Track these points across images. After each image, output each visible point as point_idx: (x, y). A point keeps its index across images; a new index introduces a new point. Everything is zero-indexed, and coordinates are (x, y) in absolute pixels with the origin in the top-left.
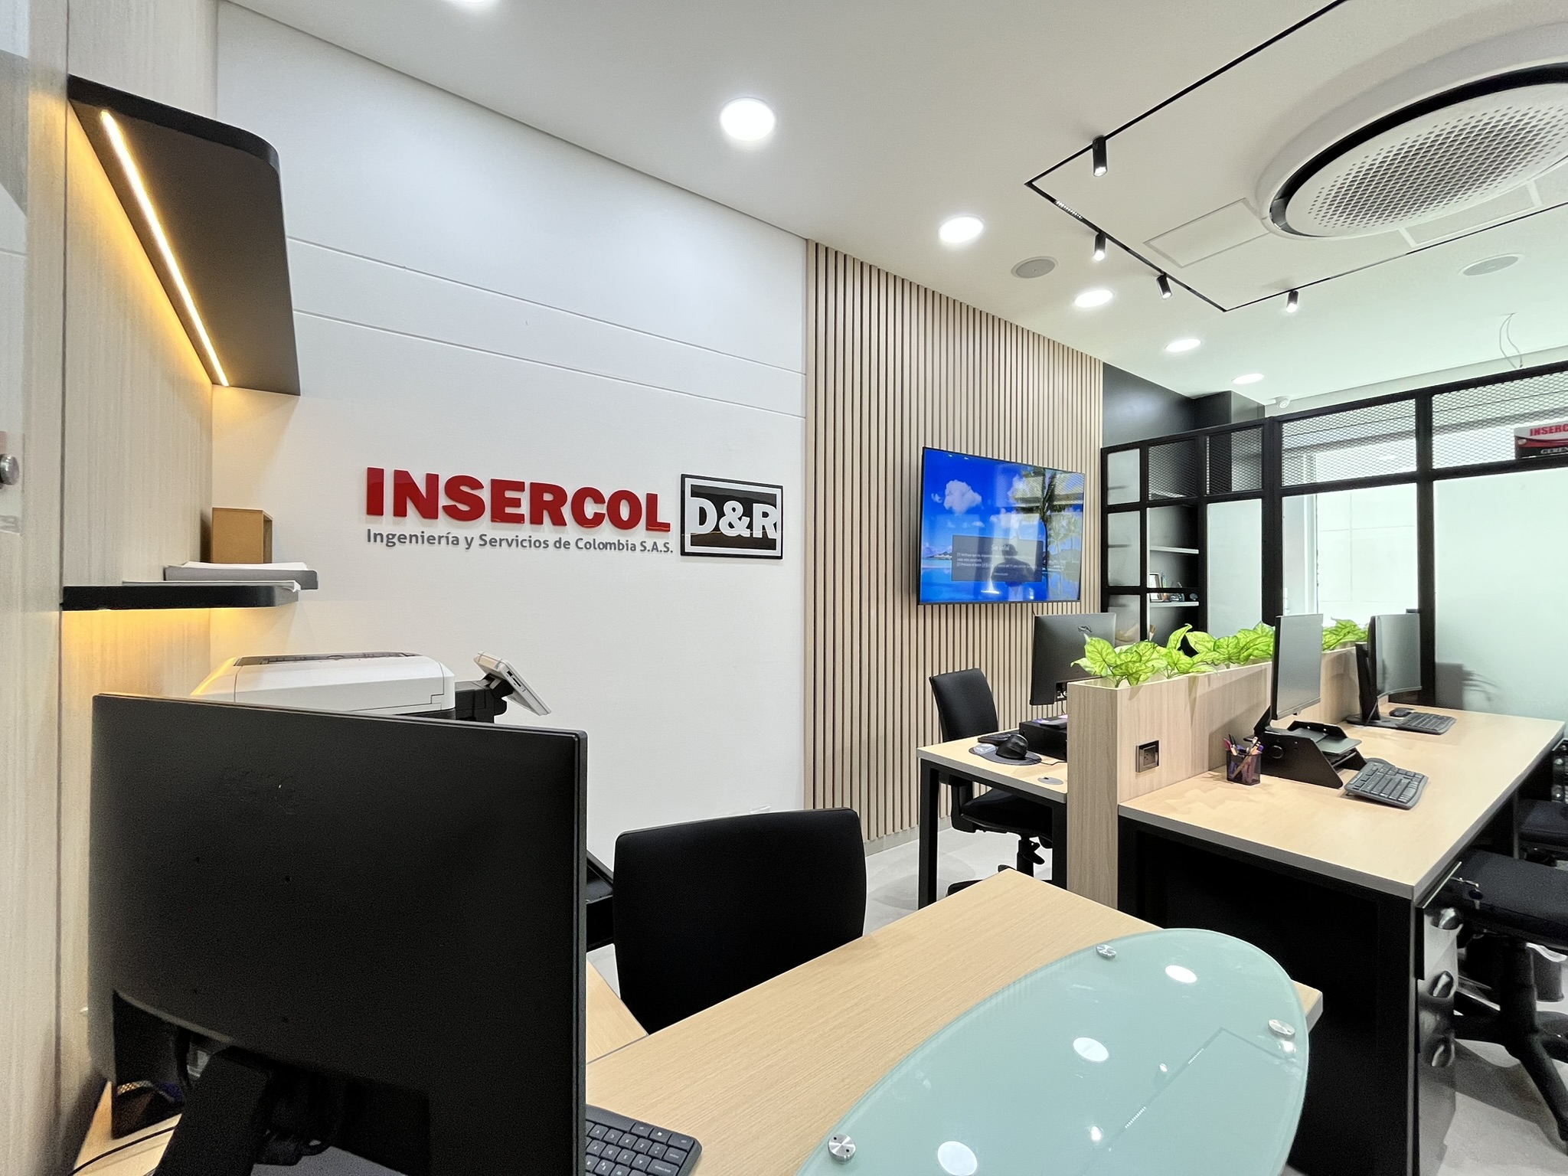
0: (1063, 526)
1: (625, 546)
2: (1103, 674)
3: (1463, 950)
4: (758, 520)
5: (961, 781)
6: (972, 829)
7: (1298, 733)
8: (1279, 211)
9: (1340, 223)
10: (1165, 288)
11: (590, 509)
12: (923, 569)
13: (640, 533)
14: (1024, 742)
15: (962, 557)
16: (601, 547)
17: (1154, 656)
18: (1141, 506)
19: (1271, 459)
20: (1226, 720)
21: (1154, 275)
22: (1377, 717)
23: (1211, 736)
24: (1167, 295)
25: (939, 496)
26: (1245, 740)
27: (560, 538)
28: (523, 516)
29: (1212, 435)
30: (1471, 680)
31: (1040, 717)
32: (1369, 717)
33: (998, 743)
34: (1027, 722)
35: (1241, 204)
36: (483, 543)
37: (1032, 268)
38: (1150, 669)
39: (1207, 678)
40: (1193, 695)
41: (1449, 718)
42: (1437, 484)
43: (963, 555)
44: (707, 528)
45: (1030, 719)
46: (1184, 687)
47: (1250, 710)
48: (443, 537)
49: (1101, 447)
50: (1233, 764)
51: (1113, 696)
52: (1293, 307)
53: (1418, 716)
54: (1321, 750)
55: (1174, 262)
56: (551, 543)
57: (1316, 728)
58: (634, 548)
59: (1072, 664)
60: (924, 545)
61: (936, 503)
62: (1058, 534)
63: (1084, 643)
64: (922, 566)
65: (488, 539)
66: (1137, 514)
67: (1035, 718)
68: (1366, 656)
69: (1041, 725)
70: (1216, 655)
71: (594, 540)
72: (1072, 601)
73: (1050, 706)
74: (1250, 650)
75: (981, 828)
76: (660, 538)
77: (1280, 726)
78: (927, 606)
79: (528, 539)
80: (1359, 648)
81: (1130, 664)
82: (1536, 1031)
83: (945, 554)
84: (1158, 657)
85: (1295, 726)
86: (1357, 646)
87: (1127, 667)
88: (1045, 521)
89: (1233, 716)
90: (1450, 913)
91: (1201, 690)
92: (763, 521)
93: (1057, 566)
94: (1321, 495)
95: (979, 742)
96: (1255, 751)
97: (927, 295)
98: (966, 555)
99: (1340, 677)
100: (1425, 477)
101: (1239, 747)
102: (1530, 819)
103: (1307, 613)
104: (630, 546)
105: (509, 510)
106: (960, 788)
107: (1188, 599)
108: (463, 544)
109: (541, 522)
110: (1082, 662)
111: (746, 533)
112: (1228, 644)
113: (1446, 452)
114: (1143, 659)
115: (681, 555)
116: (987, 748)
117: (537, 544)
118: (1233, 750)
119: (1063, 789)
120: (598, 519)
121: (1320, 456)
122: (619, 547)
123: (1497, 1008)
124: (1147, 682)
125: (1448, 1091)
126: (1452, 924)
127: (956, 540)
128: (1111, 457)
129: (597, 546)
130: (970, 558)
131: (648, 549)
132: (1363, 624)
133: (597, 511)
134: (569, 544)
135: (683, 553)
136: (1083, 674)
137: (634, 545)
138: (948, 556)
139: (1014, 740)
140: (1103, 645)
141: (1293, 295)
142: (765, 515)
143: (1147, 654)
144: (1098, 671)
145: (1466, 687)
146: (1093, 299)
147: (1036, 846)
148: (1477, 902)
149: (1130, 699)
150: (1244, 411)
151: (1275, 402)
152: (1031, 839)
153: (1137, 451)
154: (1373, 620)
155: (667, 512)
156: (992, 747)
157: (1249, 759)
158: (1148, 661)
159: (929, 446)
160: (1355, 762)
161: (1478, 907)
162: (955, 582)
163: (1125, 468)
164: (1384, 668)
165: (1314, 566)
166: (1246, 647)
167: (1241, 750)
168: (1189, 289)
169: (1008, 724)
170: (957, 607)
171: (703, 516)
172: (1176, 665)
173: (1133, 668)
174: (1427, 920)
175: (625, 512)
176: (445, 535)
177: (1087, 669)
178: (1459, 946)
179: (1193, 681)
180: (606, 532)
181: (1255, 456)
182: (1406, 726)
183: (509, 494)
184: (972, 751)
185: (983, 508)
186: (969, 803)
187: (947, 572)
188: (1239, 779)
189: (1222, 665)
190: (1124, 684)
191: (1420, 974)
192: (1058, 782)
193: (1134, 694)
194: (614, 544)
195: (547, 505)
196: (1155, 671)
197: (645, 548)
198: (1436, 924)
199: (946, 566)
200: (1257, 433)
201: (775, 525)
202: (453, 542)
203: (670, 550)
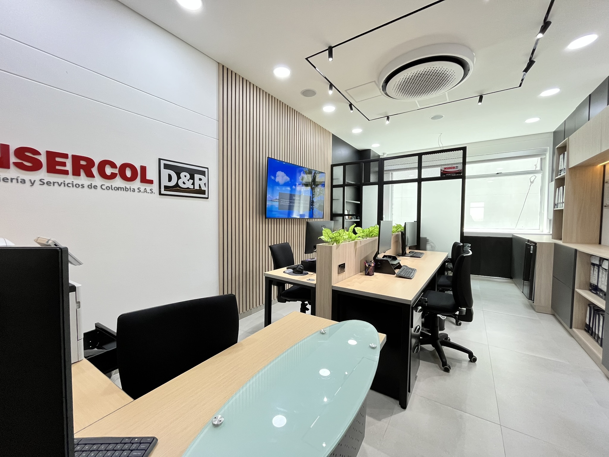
0: (318, 191)
1: (129, 189)
2: (328, 241)
3: (423, 320)
4: (197, 182)
5: (280, 283)
6: (284, 301)
7: (385, 259)
8: (384, 88)
9: (401, 95)
10: (351, 109)
11: (109, 171)
12: (268, 205)
13: (137, 184)
14: (303, 267)
15: (282, 201)
16: (116, 189)
17: (344, 235)
18: (343, 186)
19: (381, 173)
20: (365, 256)
21: (348, 103)
22: (406, 253)
23: (361, 261)
24: (352, 111)
25: (274, 177)
26: (370, 262)
27: (91, 184)
28: (68, 171)
29: (365, 163)
30: (429, 242)
31: (308, 259)
32: (404, 254)
33: (293, 269)
34: (303, 260)
35: (374, 83)
36: (42, 183)
37: (308, 93)
38: (343, 238)
39: (360, 242)
40: (356, 248)
41: (423, 253)
42: (422, 183)
43: (283, 200)
44: (173, 183)
45: (304, 260)
46: (353, 244)
47: (372, 252)
48: (14, 179)
49: (331, 164)
50: (367, 269)
51: (331, 248)
52: (387, 122)
53: (416, 253)
54: (390, 263)
55: (355, 100)
56: (86, 186)
57: (390, 257)
58: (134, 190)
59: (319, 238)
60: (268, 196)
61: (273, 179)
62: (316, 194)
63: (323, 230)
64: (267, 204)
65: (45, 181)
66: (342, 188)
67: (306, 259)
68: (403, 234)
69: (309, 261)
70: (363, 234)
71: (112, 186)
72: (321, 218)
73: (312, 254)
74: (373, 233)
75: (288, 301)
76: (148, 187)
77: (380, 256)
78: (269, 219)
79: (71, 183)
80: (402, 232)
81: (337, 237)
82: (438, 339)
83: (276, 199)
84: (346, 235)
85: (384, 256)
86: (401, 232)
87: (336, 238)
88: (312, 189)
89: (367, 254)
90: (420, 308)
91: (358, 246)
92: (199, 182)
93: (316, 206)
94: (394, 185)
95: (287, 269)
96: (373, 265)
97: (269, 97)
98: (284, 200)
99: (397, 242)
100: (420, 180)
101: (369, 264)
102: (440, 281)
103: (390, 220)
104: (132, 189)
105: (58, 167)
106: (281, 287)
107: (357, 219)
108: (28, 183)
109: (79, 175)
110: (322, 237)
111: (192, 187)
112: (367, 231)
113: (425, 174)
114: (341, 235)
115: (159, 195)
116: (290, 270)
117: (77, 186)
118: (367, 265)
119: (315, 282)
120: (113, 176)
121: (395, 173)
122: (126, 189)
123: (430, 334)
124: (342, 244)
125: (418, 360)
126: (420, 311)
127: (280, 194)
128: (334, 168)
129: (113, 189)
130: (286, 201)
131: (141, 191)
132: (403, 225)
133: (113, 172)
134: (97, 187)
135: (160, 194)
136: (322, 241)
137: (134, 189)
138: (277, 200)
139: (299, 267)
140: (328, 231)
141: (388, 118)
142: (200, 179)
143: (342, 233)
144: (327, 240)
145: (428, 244)
146: (329, 109)
147: (307, 304)
148: (426, 304)
149: (337, 249)
150: (374, 156)
151: (383, 154)
152: (305, 302)
153: (342, 166)
154: (405, 223)
155: (152, 174)
156: (292, 270)
157: (371, 268)
158: (342, 236)
159: (270, 157)
160: (399, 266)
161: (426, 305)
162: (279, 210)
163: (339, 171)
164: (408, 239)
165: (392, 208)
166: (371, 232)
167: (369, 265)
168: (359, 110)
169: (297, 262)
170: (281, 220)
171: (170, 178)
172: (351, 238)
173: (338, 238)
174: (414, 311)
175: (128, 173)
176: (16, 178)
177: (323, 240)
178: (422, 318)
179: (356, 243)
180: (118, 182)
181: (376, 172)
182: (413, 256)
183: (58, 159)
184: (284, 272)
185: (290, 183)
186: (284, 292)
187: (276, 206)
188: (368, 274)
189: (365, 238)
190: (335, 244)
191: (412, 327)
192: (313, 280)
193: (338, 247)
194: (123, 188)
195: (83, 167)
196: (345, 240)
197: (140, 191)
198: (416, 311)
199: (276, 204)
200: (377, 163)
201: (205, 184)
202: (21, 182)
203: (154, 192)
